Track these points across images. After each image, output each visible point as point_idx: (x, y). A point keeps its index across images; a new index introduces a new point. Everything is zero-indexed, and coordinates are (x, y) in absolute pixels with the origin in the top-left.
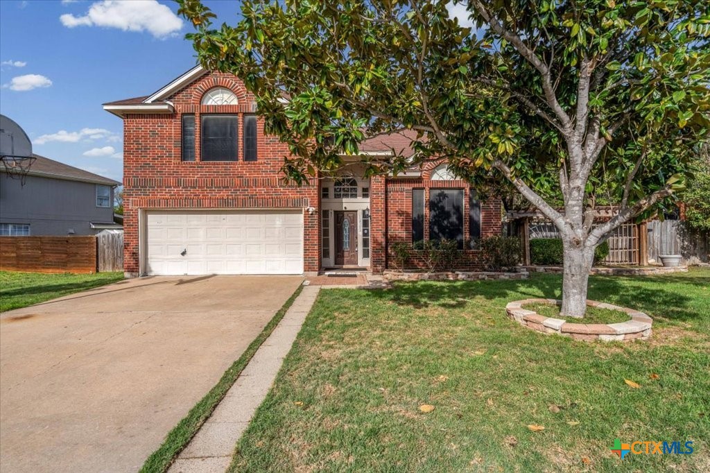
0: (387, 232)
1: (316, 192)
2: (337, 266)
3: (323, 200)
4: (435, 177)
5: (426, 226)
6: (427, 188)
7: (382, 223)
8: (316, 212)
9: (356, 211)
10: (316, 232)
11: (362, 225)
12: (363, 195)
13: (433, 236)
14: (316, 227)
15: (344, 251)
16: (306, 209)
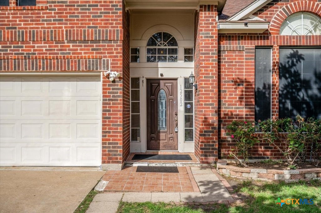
0: (219, 108)
1: (120, 49)
2: (151, 152)
3: (132, 65)
4: (286, 32)
5: (274, 100)
6: (276, 47)
7: (213, 95)
8: (120, 78)
9: (176, 79)
10: (120, 107)
11: (183, 97)
12: (185, 57)
13: (283, 113)
14: (120, 100)
15: (159, 132)
16: (105, 74)
